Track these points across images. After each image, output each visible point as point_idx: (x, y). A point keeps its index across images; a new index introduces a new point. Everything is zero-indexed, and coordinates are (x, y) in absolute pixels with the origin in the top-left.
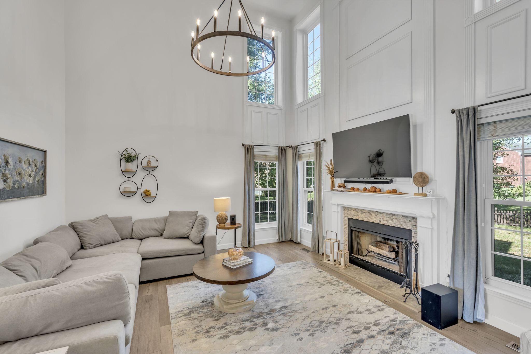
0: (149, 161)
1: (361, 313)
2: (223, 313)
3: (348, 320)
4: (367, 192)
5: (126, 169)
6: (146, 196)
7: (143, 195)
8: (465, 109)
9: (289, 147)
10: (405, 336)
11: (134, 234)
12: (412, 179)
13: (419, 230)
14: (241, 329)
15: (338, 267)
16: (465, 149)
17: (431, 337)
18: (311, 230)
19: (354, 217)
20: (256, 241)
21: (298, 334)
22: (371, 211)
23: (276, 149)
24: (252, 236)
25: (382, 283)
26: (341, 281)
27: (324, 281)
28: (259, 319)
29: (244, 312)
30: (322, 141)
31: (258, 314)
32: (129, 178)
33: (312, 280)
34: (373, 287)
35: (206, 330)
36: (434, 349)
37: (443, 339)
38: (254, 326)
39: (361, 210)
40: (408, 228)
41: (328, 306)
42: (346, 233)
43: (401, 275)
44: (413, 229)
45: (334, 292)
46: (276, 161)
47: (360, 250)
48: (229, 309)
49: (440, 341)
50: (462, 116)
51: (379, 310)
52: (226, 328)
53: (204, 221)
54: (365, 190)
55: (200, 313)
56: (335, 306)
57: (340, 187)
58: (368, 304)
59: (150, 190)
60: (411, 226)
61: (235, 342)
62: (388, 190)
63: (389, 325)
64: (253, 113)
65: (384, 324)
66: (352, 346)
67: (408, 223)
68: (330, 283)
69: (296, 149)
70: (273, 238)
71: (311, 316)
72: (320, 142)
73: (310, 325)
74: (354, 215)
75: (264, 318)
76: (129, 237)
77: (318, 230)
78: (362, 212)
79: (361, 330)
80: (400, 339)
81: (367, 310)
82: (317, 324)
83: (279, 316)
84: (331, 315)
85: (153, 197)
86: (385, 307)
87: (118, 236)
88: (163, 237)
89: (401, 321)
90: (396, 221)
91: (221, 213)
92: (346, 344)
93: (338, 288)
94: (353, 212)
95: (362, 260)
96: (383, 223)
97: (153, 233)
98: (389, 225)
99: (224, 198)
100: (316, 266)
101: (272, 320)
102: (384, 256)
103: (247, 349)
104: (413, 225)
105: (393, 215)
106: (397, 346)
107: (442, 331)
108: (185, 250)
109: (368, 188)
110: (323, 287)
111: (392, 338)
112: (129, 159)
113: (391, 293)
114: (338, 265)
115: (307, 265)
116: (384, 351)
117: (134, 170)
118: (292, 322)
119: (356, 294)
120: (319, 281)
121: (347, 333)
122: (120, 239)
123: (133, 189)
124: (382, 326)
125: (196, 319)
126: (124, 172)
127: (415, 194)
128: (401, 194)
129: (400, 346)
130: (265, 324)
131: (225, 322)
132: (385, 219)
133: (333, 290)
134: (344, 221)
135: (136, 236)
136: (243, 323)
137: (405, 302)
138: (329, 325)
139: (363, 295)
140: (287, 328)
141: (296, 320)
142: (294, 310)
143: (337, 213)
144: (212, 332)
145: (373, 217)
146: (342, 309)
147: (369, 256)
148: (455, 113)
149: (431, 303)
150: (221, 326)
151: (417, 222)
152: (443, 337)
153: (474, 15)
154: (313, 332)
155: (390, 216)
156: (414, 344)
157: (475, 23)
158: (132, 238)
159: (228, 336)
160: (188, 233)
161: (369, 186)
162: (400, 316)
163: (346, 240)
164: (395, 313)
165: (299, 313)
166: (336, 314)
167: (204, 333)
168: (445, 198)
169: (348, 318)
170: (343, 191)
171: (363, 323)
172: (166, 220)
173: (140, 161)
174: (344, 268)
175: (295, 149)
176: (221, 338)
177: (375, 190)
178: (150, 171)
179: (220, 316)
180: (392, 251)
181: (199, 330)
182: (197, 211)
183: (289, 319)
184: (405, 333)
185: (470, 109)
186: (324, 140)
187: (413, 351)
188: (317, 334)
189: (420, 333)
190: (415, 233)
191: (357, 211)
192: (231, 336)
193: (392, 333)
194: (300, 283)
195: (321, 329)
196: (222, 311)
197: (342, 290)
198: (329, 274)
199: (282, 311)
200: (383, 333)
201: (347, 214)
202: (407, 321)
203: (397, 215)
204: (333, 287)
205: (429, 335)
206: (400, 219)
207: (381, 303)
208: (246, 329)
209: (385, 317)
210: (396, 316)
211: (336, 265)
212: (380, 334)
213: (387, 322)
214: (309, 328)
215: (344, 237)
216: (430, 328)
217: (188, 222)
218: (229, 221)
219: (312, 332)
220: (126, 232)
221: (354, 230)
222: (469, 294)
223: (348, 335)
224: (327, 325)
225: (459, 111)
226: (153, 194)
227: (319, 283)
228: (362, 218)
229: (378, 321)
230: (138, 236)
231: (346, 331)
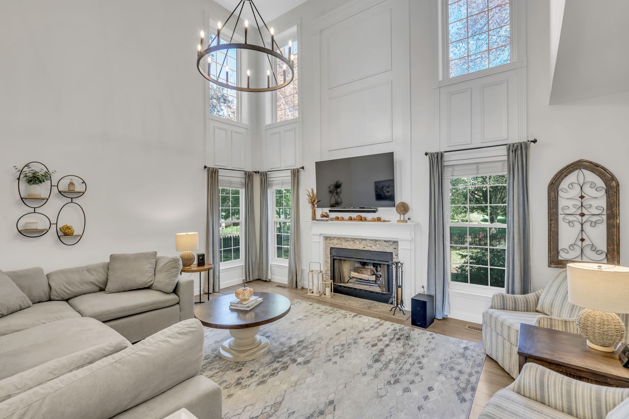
0: (71, 184)
1: (368, 330)
2: (240, 363)
3: (362, 338)
4: (353, 221)
5: (29, 195)
6: (66, 234)
7: (60, 234)
8: (436, 153)
9: (256, 172)
10: (408, 338)
11: (54, 292)
12: (395, 208)
13: (400, 252)
14: (273, 371)
15: (325, 297)
16: (435, 184)
17: (424, 335)
18: (287, 265)
19: (338, 246)
20: (221, 284)
21: (330, 360)
22: (355, 239)
23: (242, 174)
24: (217, 278)
25: (369, 304)
26: (335, 309)
27: (321, 312)
28: (284, 357)
29: (264, 356)
30: (300, 168)
31: (279, 354)
32: (35, 208)
33: (309, 313)
34: (364, 308)
35: (236, 383)
36: (430, 342)
37: (432, 334)
38: (284, 365)
39: (344, 238)
40: (390, 251)
41: (339, 331)
42: (328, 263)
43: (382, 294)
44: (394, 252)
45: (335, 319)
46: (241, 188)
47: (342, 278)
48: (247, 356)
49: (430, 336)
50: (433, 158)
51: (380, 325)
52: (257, 375)
53: (178, 262)
54: (351, 219)
55: (213, 369)
56: (344, 330)
57: (323, 216)
58: (369, 323)
59: (72, 227)
60: (392, 249)
61: (277, 383)
62: (373, 218)
63: (393, 334)
64: (216, 129)
65: (390, 334)
66: (378, 356)
67: (390, 246)
68: (327, 312)
69: (266, 175)
70: (238, 278)
71: (330, 343)
72: (298, 169)
73: (335, 350)
74: (337, 244)
75: (289, 356)
76: (44, 299)
77: (295, 263)
78: (345, 240)
79: (377, 342)
80: (407, 342)
81: (372, 327)
82: (340, 348)
83: (302, 350)
84: (346, 337)
85: (78, 236)
86: (382, 321)
87: (28, 299)
88: (108, 292)
89: (399, 329)
90: (379, 246)
91: (186, 252)
92: (373, 356)
93: (337, 315)
94: (335, 241)
95: (345, 287)
96: (366, 249)
97: (87, 288)
98: (373, 250)
99: (189, 233)
100: (303, 300)
101: (298, 355)
102: (365, 280)
103: (294, 384)
104: (394, 248)
105: (376, 241)
106: (407, 347)
107: (428, 329)
108: (155, 303)
109: (353, 217)
110: (323, 317)
111: (401, 343)
112: (34, 179)
113: (380, 310)
114: (323, 296)
115: (293, 301)
116: (402, 353)
117: (45, 195)
118: (317, 352)
119: (355, 317)
120: (316, 313)
121: (368, 348)
122: (30, 303)
123: (42, 224)
124: (389, 336)
125: (213, 376)
126: (26, 199)
127: (398, 221)
128: (384, 221)
129: (409, 346)
130: (294, 361)
131: (251, 370)
132: (369, 245)
133: (333, 318)
134: (326, 251)
135: (57, 295)
136: (271, 366)
137: (394, 315)
138: (350, 346)
139: (361, 317)
140: (316, 358)
141: (320, 349)
142: (312, 342)
143: (319, 243)
144: (244, 382)
145: (356, 244)
146: (352, 331)
147: (350, 282)
148: (428, 155)
149: (419, 309)
150: (249, 375)
151: (398, 245)
152: (431, 333)
153: (439, 82)
154: (342, 355)
155: (373, 242)
156: (417, 343)
157: (440, 87)
158: (50, 300)
159: (264, 380)
160: (151, 281)
161: (354, 215)
162: (397, 326)
163: (328, 270)
164: (392, 325)
165: (318, 343)
166: (350, 336)
167: (235, 386)
168: (419, 224)
169: (361, 337)
170: (328, 221)
171: (374, 337)
172: (107, 267)
173: (54, 183)
174: (330, 297)
175: (264, 176)
176: (258, 384)
177: (361, 219)
178: (72, 198)
179: (239, 367)
180: (373, 275)
181: (227, 386)
182: (156, 252)
183: (314, 350)
184: (407, 337)
185: (439, 154)
186: (303, 168)
187: (419, 347)
188: (345, 354)
189: (417, 334)
190: (395, 255)
191: (340, 240)
192: (267, 380)
193: (399, 339)
194: (300, 318)
195: (346, 351)
196: (238, 362)
197: (341, 316)
198: (320, 305)
199: (301, 345)
200: (393, 340)
201: (330, 243)
202: (403, 328)
203: (380, 240)
204: (333, 315)
205: (422, 334)
206: (382, 244)
207: (378, 320)
208: (279, 370)
209: (387, 329)
210: (394, 326)
211: (322, 296)
212: (392, 342)
213: (391, 332)
214: (336, 353)
215: (326, 267)
216: (420, 329)
217: (148, 266)
218: (196, 262)
219: (340, 355)
220: (41, 291)
221: (337, 259)
222: (439, 297)
223: (369, 349)
224: (349, 346)
225: (431, 154)
226: (77, 231)
227: (317, 314)
228: (346, 246)
229: (384, 333)
230: (60, 295)
231: (367, 346)
